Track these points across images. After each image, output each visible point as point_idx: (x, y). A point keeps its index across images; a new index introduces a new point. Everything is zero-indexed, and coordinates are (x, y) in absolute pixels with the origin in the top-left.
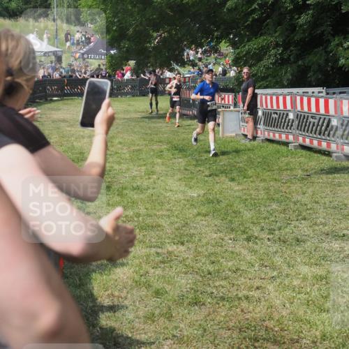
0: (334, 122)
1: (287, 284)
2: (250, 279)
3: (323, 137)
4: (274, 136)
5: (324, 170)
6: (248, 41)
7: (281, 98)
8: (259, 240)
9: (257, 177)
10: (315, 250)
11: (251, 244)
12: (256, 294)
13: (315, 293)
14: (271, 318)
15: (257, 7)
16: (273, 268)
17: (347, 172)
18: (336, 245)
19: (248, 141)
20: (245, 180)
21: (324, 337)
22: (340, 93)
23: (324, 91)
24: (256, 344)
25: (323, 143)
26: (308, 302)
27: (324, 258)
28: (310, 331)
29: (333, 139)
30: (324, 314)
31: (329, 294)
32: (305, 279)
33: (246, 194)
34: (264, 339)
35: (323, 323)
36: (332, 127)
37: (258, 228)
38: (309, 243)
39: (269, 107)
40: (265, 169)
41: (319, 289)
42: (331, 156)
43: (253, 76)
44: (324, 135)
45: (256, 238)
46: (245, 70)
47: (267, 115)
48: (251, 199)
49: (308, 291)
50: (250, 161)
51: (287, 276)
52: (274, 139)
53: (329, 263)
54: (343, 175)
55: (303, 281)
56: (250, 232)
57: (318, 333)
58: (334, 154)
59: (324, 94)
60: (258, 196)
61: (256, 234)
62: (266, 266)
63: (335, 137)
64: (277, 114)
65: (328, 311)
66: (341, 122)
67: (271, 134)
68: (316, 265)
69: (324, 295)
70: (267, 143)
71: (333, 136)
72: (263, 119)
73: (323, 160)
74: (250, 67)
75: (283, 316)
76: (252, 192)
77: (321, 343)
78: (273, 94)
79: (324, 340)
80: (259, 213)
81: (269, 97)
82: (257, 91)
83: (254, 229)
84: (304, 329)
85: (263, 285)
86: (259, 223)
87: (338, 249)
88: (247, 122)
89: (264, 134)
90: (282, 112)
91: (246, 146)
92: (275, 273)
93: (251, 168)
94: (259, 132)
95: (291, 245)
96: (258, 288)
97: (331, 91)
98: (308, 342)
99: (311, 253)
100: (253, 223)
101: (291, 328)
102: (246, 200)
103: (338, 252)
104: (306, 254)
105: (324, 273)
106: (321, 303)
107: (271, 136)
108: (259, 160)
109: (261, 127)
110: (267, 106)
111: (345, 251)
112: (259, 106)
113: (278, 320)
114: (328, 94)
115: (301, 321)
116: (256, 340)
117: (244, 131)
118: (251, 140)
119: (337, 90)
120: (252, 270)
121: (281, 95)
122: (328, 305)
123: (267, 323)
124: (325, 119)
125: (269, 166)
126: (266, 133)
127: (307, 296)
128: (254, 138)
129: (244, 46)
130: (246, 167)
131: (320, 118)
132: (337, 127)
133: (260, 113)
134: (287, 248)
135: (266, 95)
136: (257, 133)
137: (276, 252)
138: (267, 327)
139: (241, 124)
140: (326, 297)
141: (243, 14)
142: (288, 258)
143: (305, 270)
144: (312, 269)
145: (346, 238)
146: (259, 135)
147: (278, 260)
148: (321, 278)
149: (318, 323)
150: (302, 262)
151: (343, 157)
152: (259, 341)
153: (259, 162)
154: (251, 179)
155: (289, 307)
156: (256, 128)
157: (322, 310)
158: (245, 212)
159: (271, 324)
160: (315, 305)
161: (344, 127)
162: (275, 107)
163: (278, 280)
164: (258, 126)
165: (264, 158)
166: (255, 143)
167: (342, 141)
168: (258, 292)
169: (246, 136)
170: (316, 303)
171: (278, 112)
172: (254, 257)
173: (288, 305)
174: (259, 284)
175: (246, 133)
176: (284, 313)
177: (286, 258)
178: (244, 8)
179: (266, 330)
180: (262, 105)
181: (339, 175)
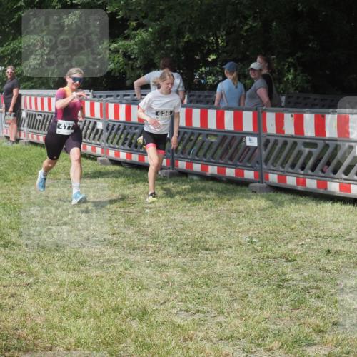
0: (100, 126)
1: (43, 291)
2: (4, 287)
3: (88, 141)
4: (38, 138)
5: (88, 174)
6: (13, 39)
7: (46, 100)
8: (16, 246)
9: (19, 181)
10: (74, 256)
11: (7, 250)
12: (10, 302)
13: (71, 299)
14: (24, 327)
15: (23, 4)
16: (30, 274)
17: (111, 176)
18: (96, 250)
19: (10, 144)
20: (5, 184)
21: (78, 344)
22: (107, 96)
23: (90, 93)
24: (7, 354)
25: (88, 146)
26: (64, 308)
27: (83, 263)
28: (64, 338)
29: (98, 143)
30: (80, 320)
31: (86, 300)
32: (62, 285)
33: (5, 198)
34: (16, 349)
35: (78, 330)
36: (98, 130)
37: (17, 234)
38: (68, 249)
39: (34, 108)
40: (27, 173)
41: (76, 295)
42: (96, 160)
43: (18, 76)
44: (89, 138)
45: (14, 244)
46: (9, 70)
47: (31, 117)
48: (11, 203)
49: (65, 296)
50: (12, 164)
51: (44, 282)
52: (38, 142)
53: (88, 268)
54: (107, 179)
55: (60, 287)
56: (7, 238)
57: (72, 340)
58: (99, 158)
59: (90, 97)
60: (18, 200)
61: (14, 240)
62: (22, 273)
63: (101, 141)
64: (41, 115)
65: (83, 317)
66: (106, 126)
67: (35, 137)
68: (74, 270)
69: (81, 301)
70: (31, 146)
71: (99, 140)
72: (27, 121)
73: (88, 164)
74: (15, 66)
75: (37, 324)
76: (12, 196)
77: (75, 350)
78: (38, 95)
79: (78, 347)
80: (19, 219)
81: (33, 99)
82: (21, 92)
83: (12, 234)
84: (58, 336)
85: (18, 293)
86: (17, 228)
87: (98, 254)
88: (10, 124)
89: (28, 137)
90: (47, 114)
91: (8, 148)
92: (31, 280)
93: (12, 172)
94: (23, 134)
95: (50, 250)
96: (12, 296)
97: (98, 93)
98: (62, 349)
99: (70, 258)
100: (11, 228)
101: (44, 336)
102: (5, 204)
103: (98, 257)
104: (64, 260)
105: (82, 279)
106: (77, 309)
107: (35, 139)
108: (21, 164)
109: (25, 129)
110: (31, 107)
111: (105, 256)
112: (23, 107)
113: (32, 328)
114: (94, 97)
115: (56, 328)
116: (7, 350)
117: (7, 133)
118: (13, 142)
119: (104, 93)
120: (6, 277)
121: (46, 96)
122: (84, 311)
123: (20, 332)
124: (90, 122)
125: (31, 169)
126: (30, 135)
127: (63, 302)
128: (17, 140)
129: (9, 45)
130: (6, 170)
131: (86, 121)
132: (102, 131)
133: (24, 115)
134: (45, 254)
135: (31, 96)
136: (20, 135)
137: (34, 258)
138: (19, 336)
139: (4, 125)
140: (83, 303)
141: (8, 11)
142: (46, 264)
143: (63, 276)
144: (70, 275)
145: (106, 243)
146: (22, 137)
147: (35, 266)
148: (79, 284)
149: (73, 329)
150: (60, 267)
151: (108, 161)
152: (9, 350)
153: (21, 166)
154: (12, 183)
155: (44, 314)
156: (19, 130)
157: (78, 316)
158: (4, 217)
159: (23, 332)
160: (71, 311)
161: (109, 131)
162: (39, 109)
163: (34, 287)
164: (22, 128)
165: (27, 161)
166: (18, 145)
167: (107, 144)
168: (12, 299)
169: (8, 138)
170: (72, 309)
171: (43, 114)
172: (10, 264)
173: (42, 312)
174: (13, 292)
175: (8, 135)
176: (38, 321)
177: (44, 264)
178: (9, 5)
179: (18, 339)
180: (26, 106)
181: (103, 180)
